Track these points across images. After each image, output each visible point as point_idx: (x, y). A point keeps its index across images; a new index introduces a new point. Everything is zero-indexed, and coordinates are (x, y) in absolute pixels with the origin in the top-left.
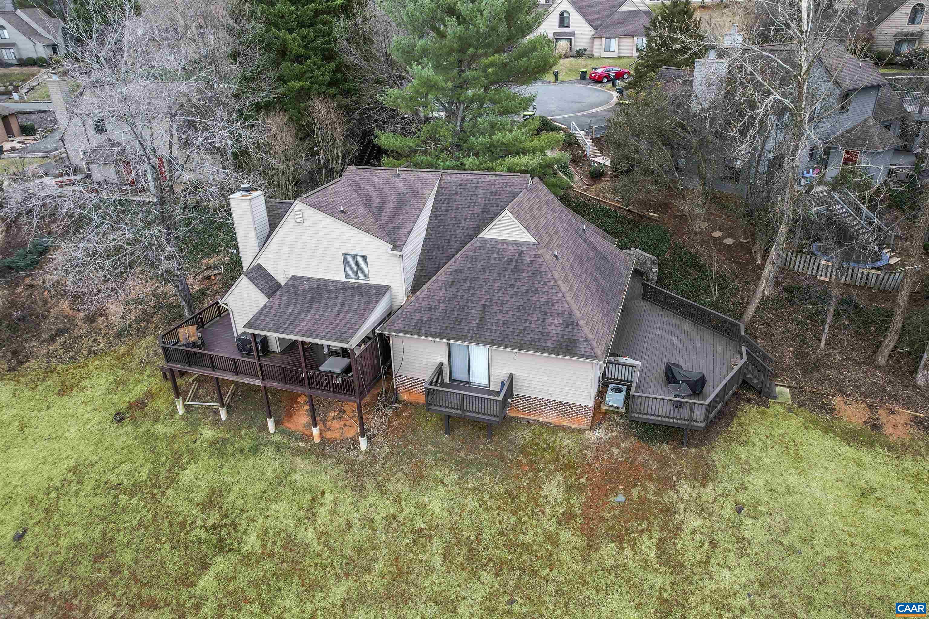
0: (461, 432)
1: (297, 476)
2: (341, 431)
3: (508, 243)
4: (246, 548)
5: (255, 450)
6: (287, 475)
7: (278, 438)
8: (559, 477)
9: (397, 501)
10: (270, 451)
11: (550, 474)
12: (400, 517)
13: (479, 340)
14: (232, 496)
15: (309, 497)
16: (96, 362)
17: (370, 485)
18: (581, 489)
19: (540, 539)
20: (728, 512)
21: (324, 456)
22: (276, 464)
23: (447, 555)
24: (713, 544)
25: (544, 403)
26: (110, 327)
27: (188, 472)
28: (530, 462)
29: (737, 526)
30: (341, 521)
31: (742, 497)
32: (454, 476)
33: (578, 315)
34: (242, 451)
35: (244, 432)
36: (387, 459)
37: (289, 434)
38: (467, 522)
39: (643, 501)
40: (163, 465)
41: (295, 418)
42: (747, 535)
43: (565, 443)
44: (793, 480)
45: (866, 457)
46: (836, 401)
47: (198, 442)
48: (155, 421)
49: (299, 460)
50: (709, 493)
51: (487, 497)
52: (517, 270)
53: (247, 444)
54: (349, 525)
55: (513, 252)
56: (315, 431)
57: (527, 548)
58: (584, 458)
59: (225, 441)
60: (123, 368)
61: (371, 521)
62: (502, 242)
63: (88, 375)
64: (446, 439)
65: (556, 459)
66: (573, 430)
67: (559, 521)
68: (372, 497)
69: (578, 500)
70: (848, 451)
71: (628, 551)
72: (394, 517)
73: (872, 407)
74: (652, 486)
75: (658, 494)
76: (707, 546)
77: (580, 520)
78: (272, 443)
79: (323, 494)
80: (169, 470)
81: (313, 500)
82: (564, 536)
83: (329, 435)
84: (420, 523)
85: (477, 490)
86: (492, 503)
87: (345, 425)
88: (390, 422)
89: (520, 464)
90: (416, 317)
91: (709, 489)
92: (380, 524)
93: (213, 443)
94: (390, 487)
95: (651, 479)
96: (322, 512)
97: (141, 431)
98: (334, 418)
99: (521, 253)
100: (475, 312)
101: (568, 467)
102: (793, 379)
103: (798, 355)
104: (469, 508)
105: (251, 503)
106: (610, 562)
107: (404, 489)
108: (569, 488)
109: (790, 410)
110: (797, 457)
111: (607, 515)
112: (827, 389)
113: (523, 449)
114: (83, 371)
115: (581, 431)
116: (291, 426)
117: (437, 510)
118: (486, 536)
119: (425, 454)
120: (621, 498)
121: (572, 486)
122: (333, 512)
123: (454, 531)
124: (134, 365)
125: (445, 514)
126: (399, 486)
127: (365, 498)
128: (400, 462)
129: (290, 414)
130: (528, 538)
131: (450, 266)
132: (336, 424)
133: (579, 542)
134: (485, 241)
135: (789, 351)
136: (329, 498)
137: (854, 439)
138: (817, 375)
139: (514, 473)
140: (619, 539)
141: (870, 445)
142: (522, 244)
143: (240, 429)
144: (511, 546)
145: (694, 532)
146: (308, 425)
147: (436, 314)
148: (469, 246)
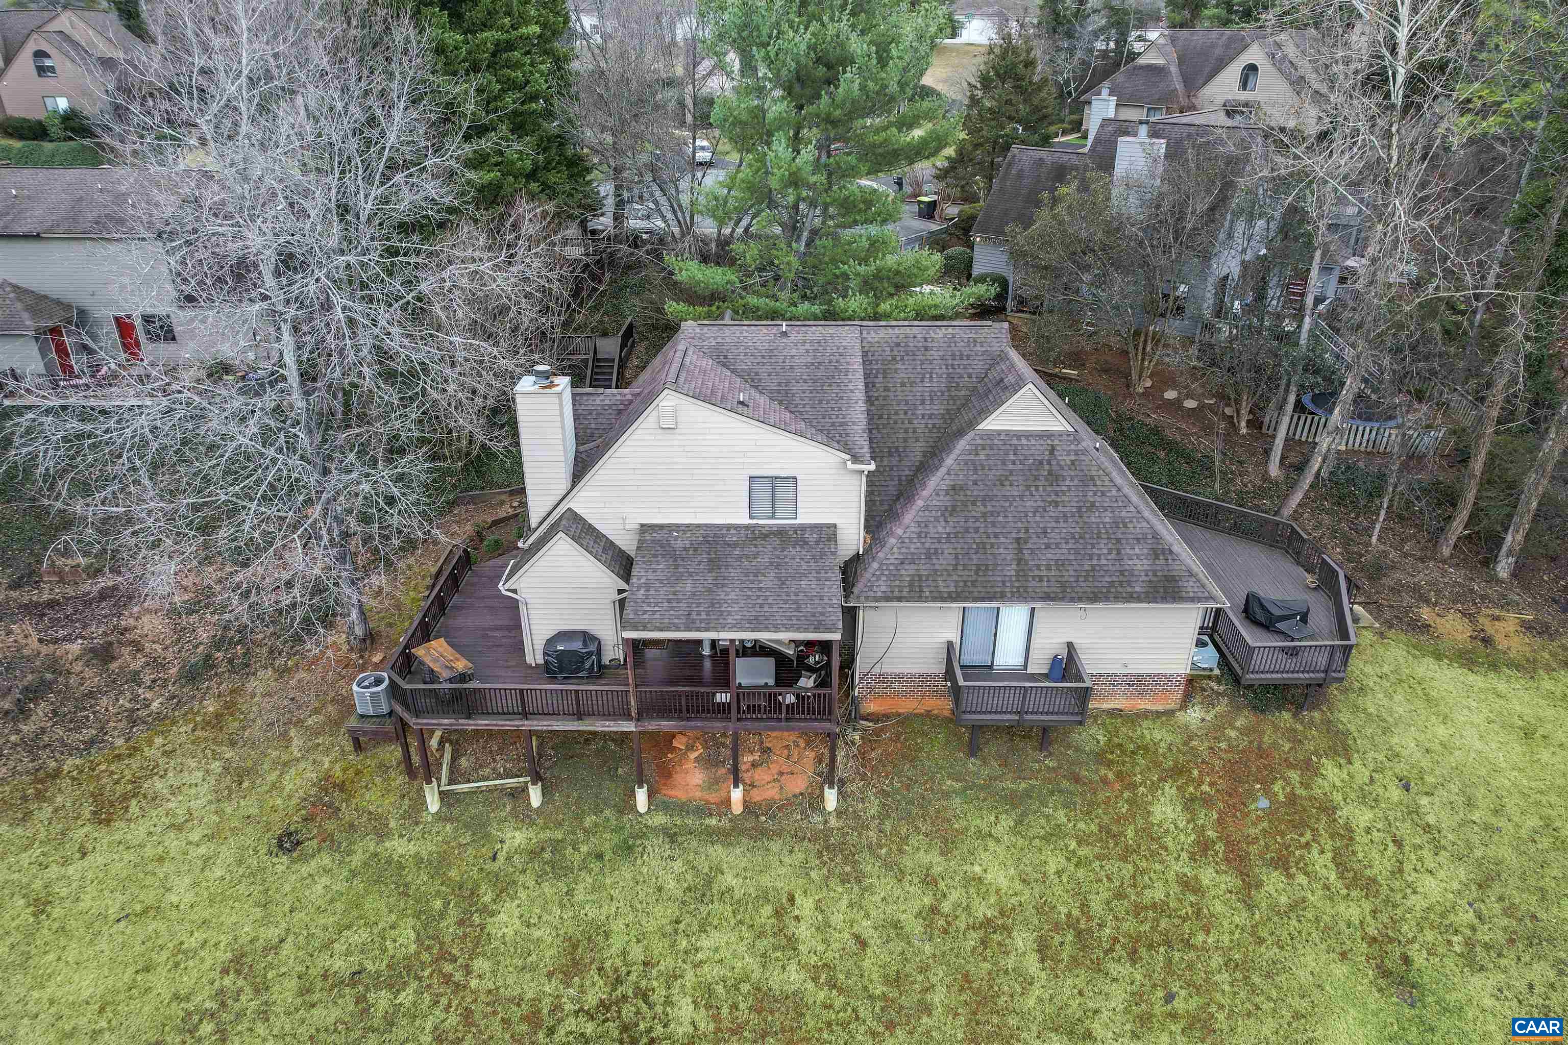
0: (992, 748)
1: (729, 879)
2: (777, 784)
3: (1028, 435)
5: (626, 850)
6: (709, 882)
7: (659, 819)
8: (1169, 789)
9: (929, 880)
10: (656, 847)
11: (1154, 788)
12: (946, 907)
13: (1020, 595)
14: (617, 943)
15: (767, 910)
16: (159, 741)
17: (870, 867)
18: (1207, 802)
19: (1175, 889)
20: (1395, 793)
21: (763, 833)
22: (678, 866)
23: (1043, 950)
24: (1398, 843)
25: (1114, 681)
26: (157, 664)
27: (503, 917)
28: (1119, 775)
29: (1414, 811)
30: (842, 939)
31: (1401, 768)
32: (1007, 822)
34: (600, 856)
35: (589, 821)
36: (883, 816)
37: (682, 808)
38: (1058, 890)
39: (1292, 799)
40: (442, 915)
41: (678, 778)
42: (1431, 819)
43: (1157, 735)
46: (1426, 614)
47: (501, 857)
48: (382, 834)
49: (718, 851)
50: (1362, 773)
51: (1073, 845)
52: (1054, 477)
53: (607, 841)
54: (862, 943)
55: (1039, 449)
56: (737, 795)
57: (1160, 908)
59: (557, 846)
60: (233, 744)
61: (897, 925)
62: (1018, 435)
63: (152, 771)
64: (972, 764)
65: (1157, 764)
66: (1158, 714)
67: (1192, 858)
68: (884, 885)
69: (1207, 818)
71: (1301, 879)
72: (934, 910)
73: (1470, 616)
75: (1307, 786)
76: (1392, 848)
77: (1220, 847)
78: (654, 830)
79: (792, 900)
80: (461, 923)
81: (778, 914)
82: (1207, 876)
83: (757, 796)
84: (983, 910)
85: (1053, 835)
86: (1084, 851)
87: (781, 774)
88: (863, 755)
89: (1105, 781)
90: (908, 571)
91: (1357, 764)
92: (915, 927)
93: (534, 853)
94: (907, 862)
96: (803, 931)
97: (356, 860)
98: (754, 765)
99: (1053, 450)
100: (1005, 550)
101: (1177, 771)
104: (1052, 868)
105: (659, 946)
106: (1283, 899)
107: (933, 859)
108: (1189, 804)
109: (1382, 635)
111: (1253, 831)
112: (1407, 599)
113: (1101, 758)
114: (135, 762)
115: (1170, 713)
116: (678, 794)
117: (1003, 883)
118: (1096, 905)
119: (946, 795)
120: (1264, 803)
121: (1192, 799)
122: (823, 927)
123: (1044, 908)
124: (255, 731)
125: (1018, 886)
126: (924, 858)
127: (870, 889)
128: (909, 818)
129: (666, 773)
130: (1158, 894)
131: (936, 482)
132: (761, 775)
133: (1230, 880)
134: (991, 435)
136: (805, 905)
139: (1101, 796)
140: (1282, 863)
142: (1050, 435)
143: (579, 818)
144: (1138, 910)
145: (1368, 831)
146: (714, 783)
147: (941, 563)
148: (962, 444)
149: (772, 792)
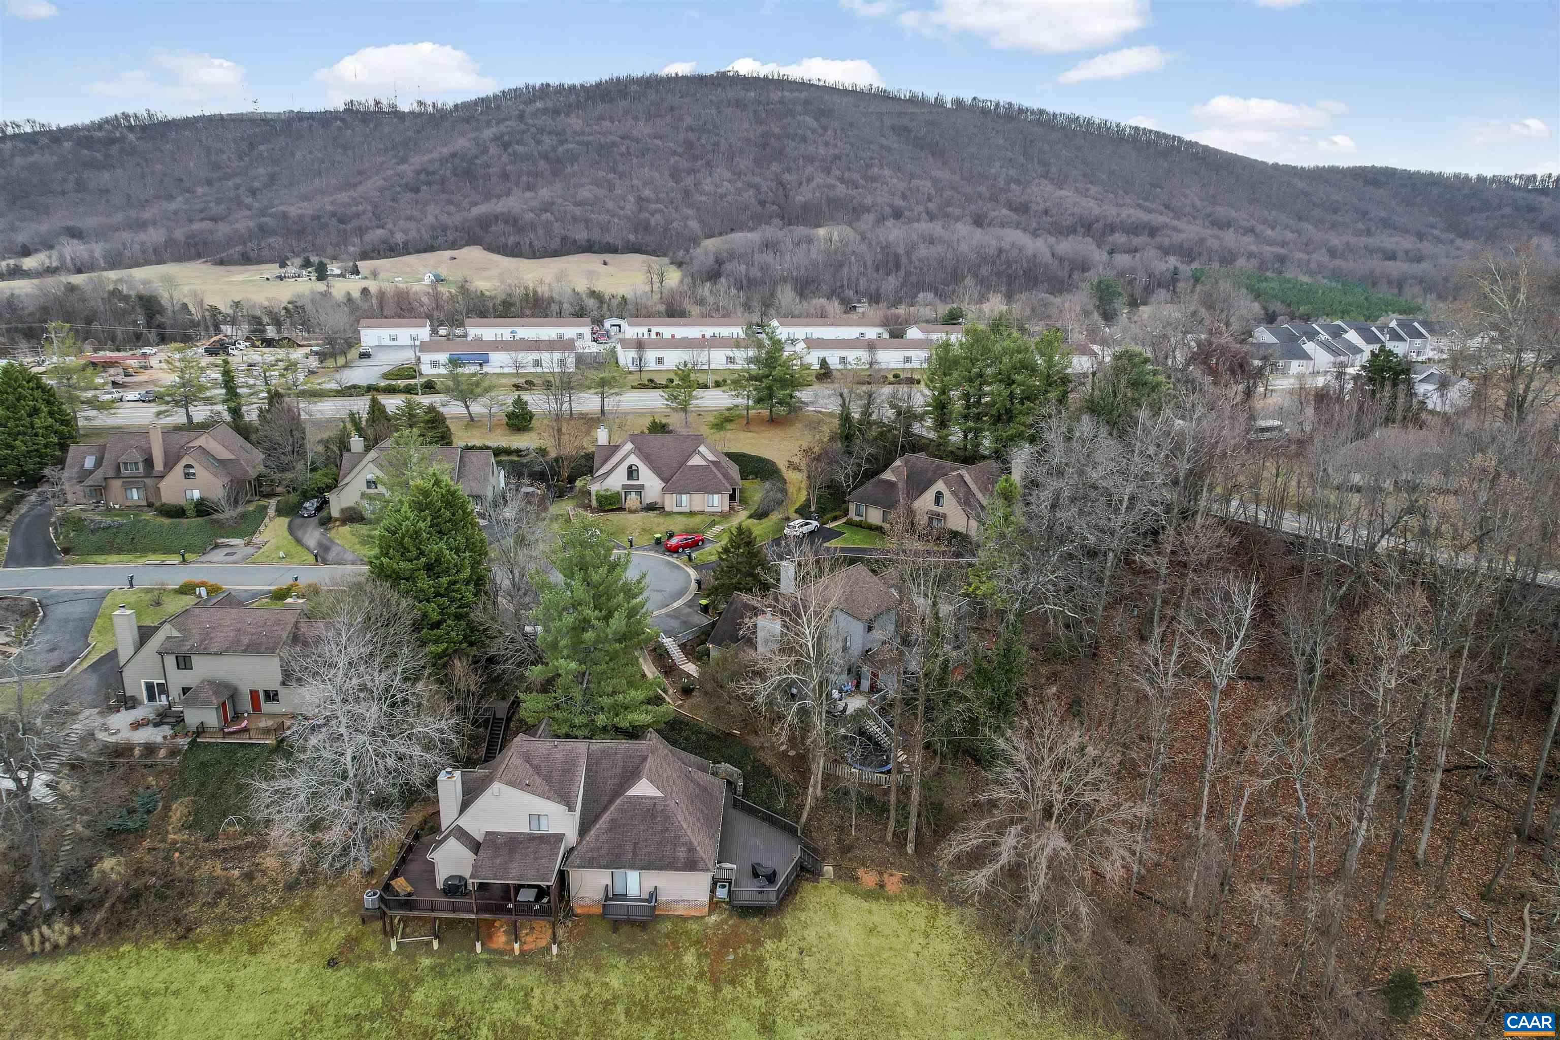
0: (625, 929)
2: (534, 943)
3: (646, 797)
6: (501, 982)
7: (485, 956)
10: (482, 967)
11: (686, 949)
13: (633, 867)
18: (707, 955)
20: (795, 955)
21: (525, 963)
22: (490, 976)
23: (627, 1013)
24: (788, 976)
25: (678, 902)
27: (417, 994)
28: (673, 943)
29: (800, 963)
30: (550, 1006)
31: (803, 944)
32: (624, 961)
33: (696, 844)
34: (459, 971)
35: (456, 956)
36: (574, 957)
37: (495, 952)
38: (637, 990)
41: (495, 939)
42: (806, 967)
43: (694, 927)
44: (831, 928)
45: (874, 906)
46: (861, 872)
47: (419, 970)
48: (372, 960)
49: (506, 970)
50: (783, 945)
51: (648, 971)
52: (654, 817)
53: (463, 965)
55: (649, 804)
56: (517, 946)
58: (706, 935)
59: (442, 966)
61: (572, 1001)
62: (642, 798)
64: (614, 937)
65: (690, 939)
66: (697, 918)
68: (569, 985)
70: (865, 905)
71: (739, 989)
72: (587, 996)
73: (880, 874)
74: (749, 946)
76: (784, 977)
78: (482, 960)
83: (525, 948)
84: (606, 996)
85: (641, 968)
86: (652, 974)
87: (536, 938)
88: (571, 931)
89: (666, 945)
90: (589, 855)
91: (783, 943)
92: (579, 1002)
93: (432, 969)
95: (748, 942)
97: (360, 970)
98: (527, 934)
99: (654, 805)
100: (629, 848)
101: (698, 942)
102: (835, 859)
103: (839, 841)
109: (832, 882)
110: (835, 915)
112: (855, 864)
113: (667, 936)
115: (703, 917)
116: (494, 946)
119: (601, 949)
129: (490, 936)
131: (606, 817)
132: (529, 939)
133: (709, 988)
134: (630, 797)
135: (832, 839)
136: (537, 992)
137: (869, 896)
138: (849, 855)
139: (664, 952)
140: (733, 982)
141: (877, 899)
142: (655, 798)
143: (452, 955)
144: (668, 999)
146: (508, 943)
147: (603, 852)
148: (618, 802)
149: (532, 946)
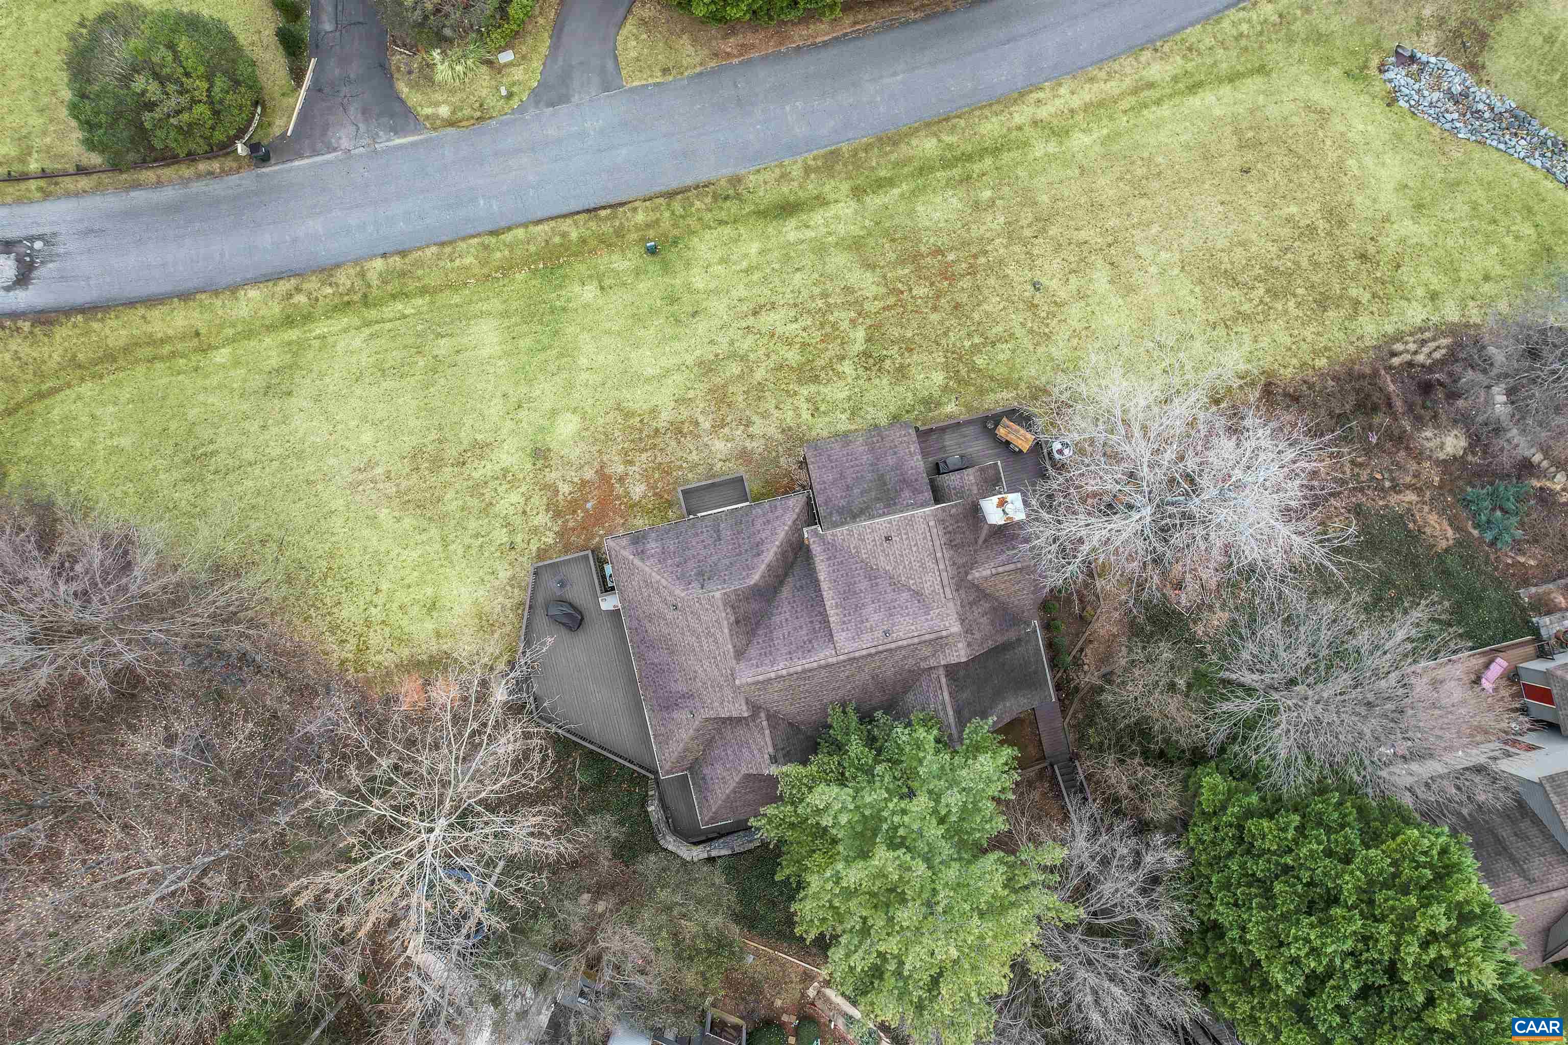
1: (844, 417)
4: (847, 362)
5: (896, 418)
8: (637, 498)
9: (751, 436)
12: (742, 429)
14: (886, 382)
15: (822, 409)
17: (779, 437)
19: (636, 460)
39: (575, 512)
40: (969, 373)
44: (481, 593)
45: (433, 646)
54: (778, 408)
57: (644, 451)
67: (627, 474)
69: (619, 492)
70: (445, 645)
73: (430, 704)
74: (571, 524)
75: (566, 523)
77: (614, 482)
79: (812, 415)
80: (959, 372)
81: (817, 410)
82: (621, 469)
94: (763, 441)
95: (574, 529)
96: (805, 406)
100: (726, 534)
101: (632, 506)
104: (694, 452)
105: (867, 386)
106: (586, 470)
107: (749, 445)
108: (627, 495)
110: (480, 616)
111: (596, 492)
117: (716, 442)
118: (673, 443)
120: (589, 506)
121: (625, 497)
122: (796, 410)
123: (698, 438)
125: (709, 443)
126: (754, 444)
127: (778, 428)
128: (764, 459)
130: (644, 456)
137: (443, 661)
141: (431, 660)
145: (538, 513)
